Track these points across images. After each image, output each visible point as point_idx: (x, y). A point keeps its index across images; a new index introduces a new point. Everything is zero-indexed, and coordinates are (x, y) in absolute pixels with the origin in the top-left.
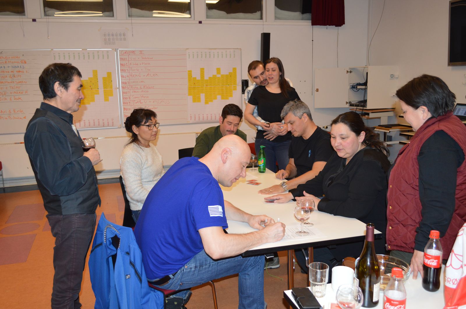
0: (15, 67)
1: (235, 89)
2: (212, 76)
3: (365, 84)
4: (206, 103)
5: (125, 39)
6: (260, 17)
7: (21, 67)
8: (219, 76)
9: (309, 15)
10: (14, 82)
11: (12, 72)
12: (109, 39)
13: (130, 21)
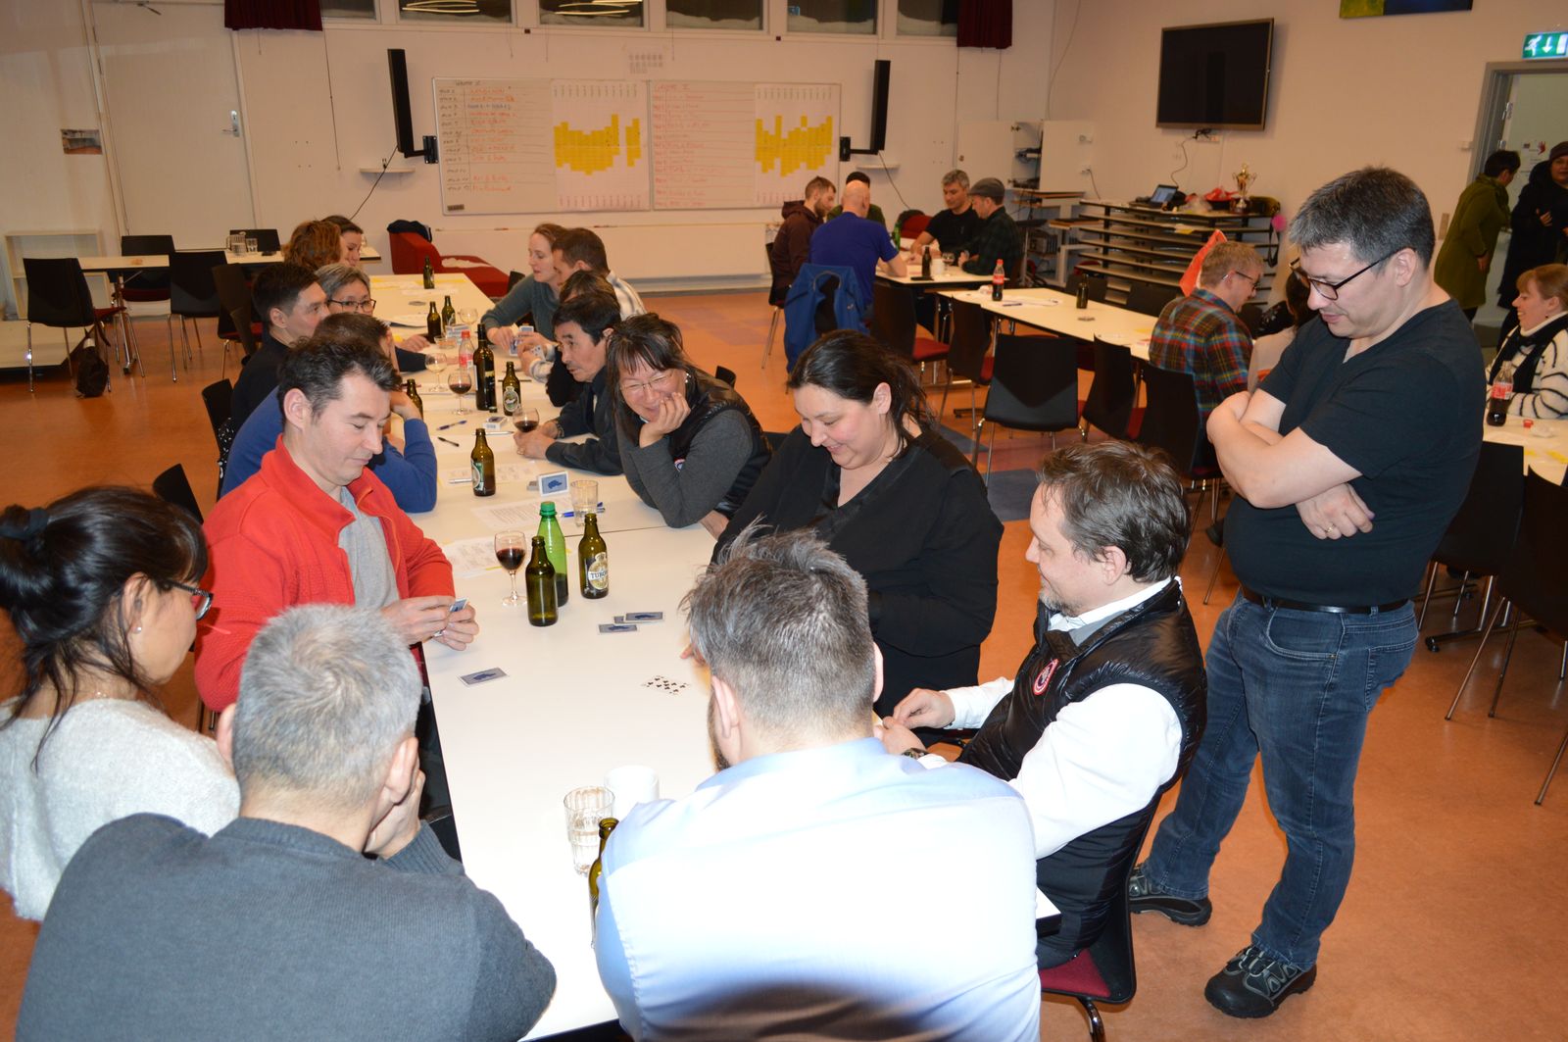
0: (498, 106)
1: (829, 153)
2: (793, 130)
3: (1039, 151)
4: (783, 174)
5: (661, 65)
6: (871, 30)
7: (505, 107)
8: (804, 129)
9: (951, 27)
10: (494, 131)
11: (493, 114)
12: (637, 64)
13: (670, 35)
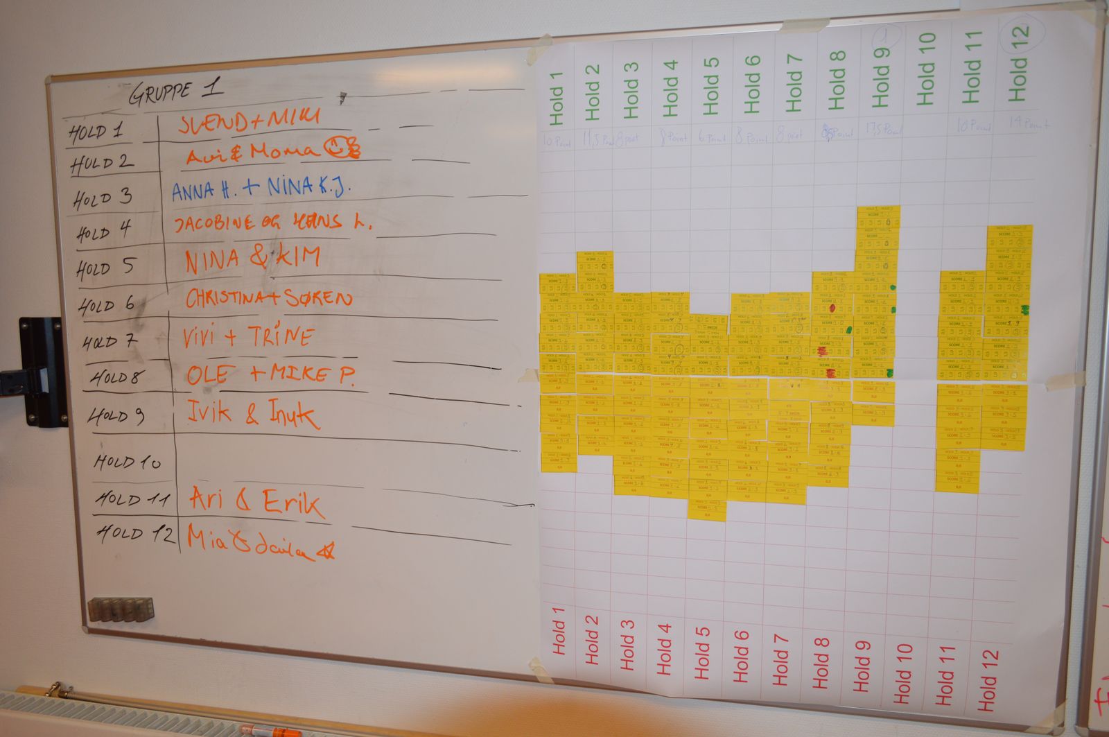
0: (290, 187)
7: (323, 189)
10: (274, 296)
11: (268, 221)
